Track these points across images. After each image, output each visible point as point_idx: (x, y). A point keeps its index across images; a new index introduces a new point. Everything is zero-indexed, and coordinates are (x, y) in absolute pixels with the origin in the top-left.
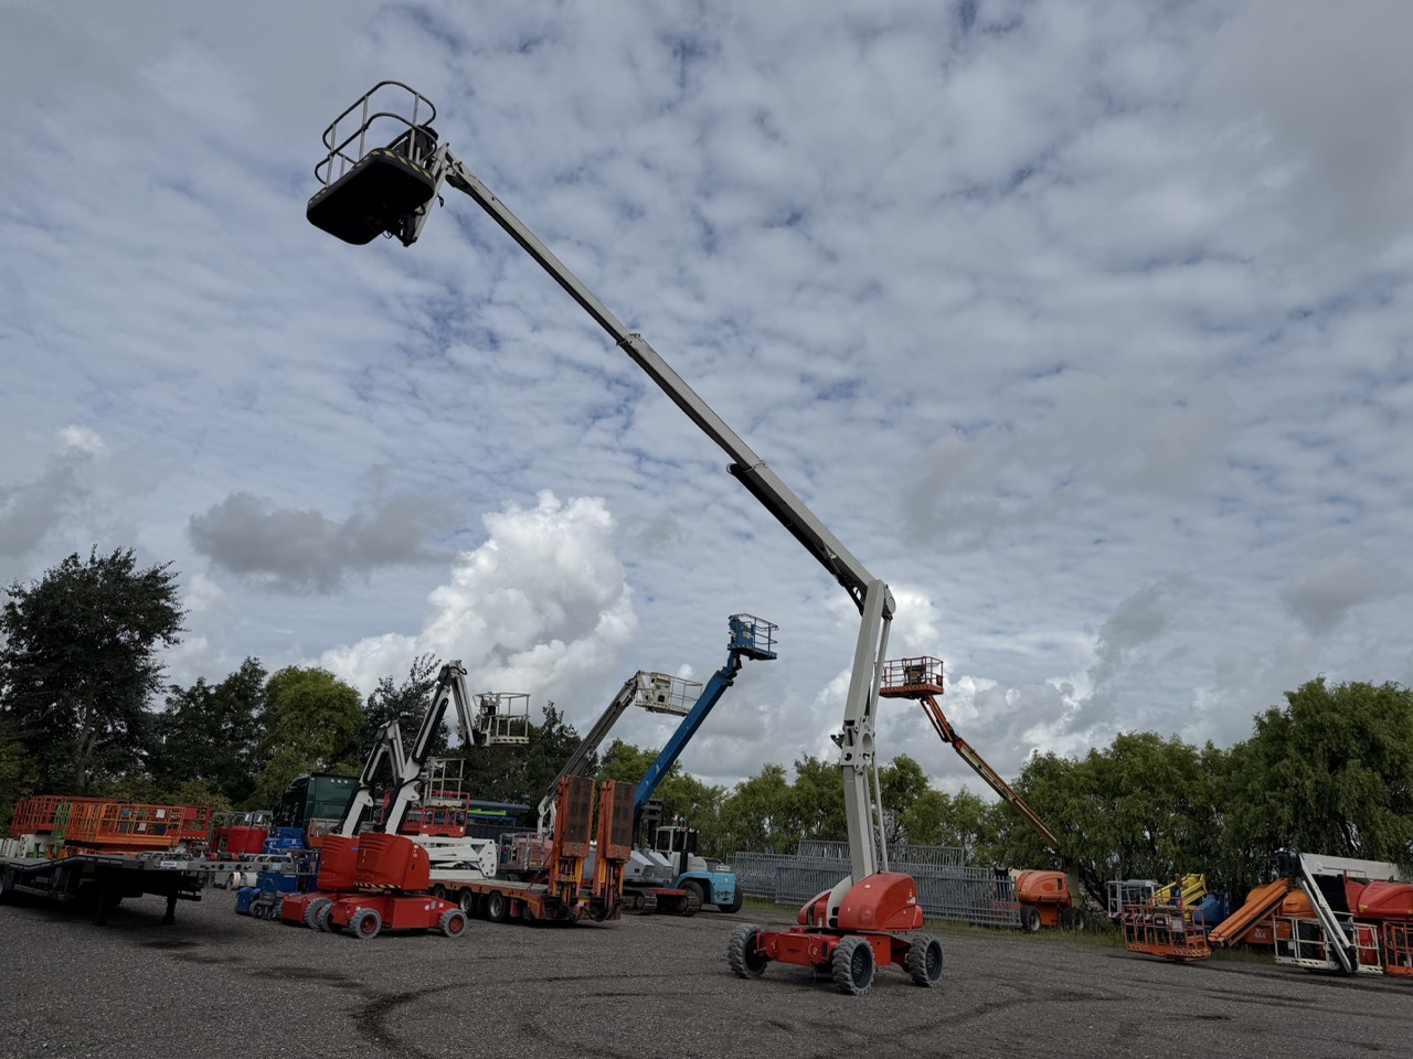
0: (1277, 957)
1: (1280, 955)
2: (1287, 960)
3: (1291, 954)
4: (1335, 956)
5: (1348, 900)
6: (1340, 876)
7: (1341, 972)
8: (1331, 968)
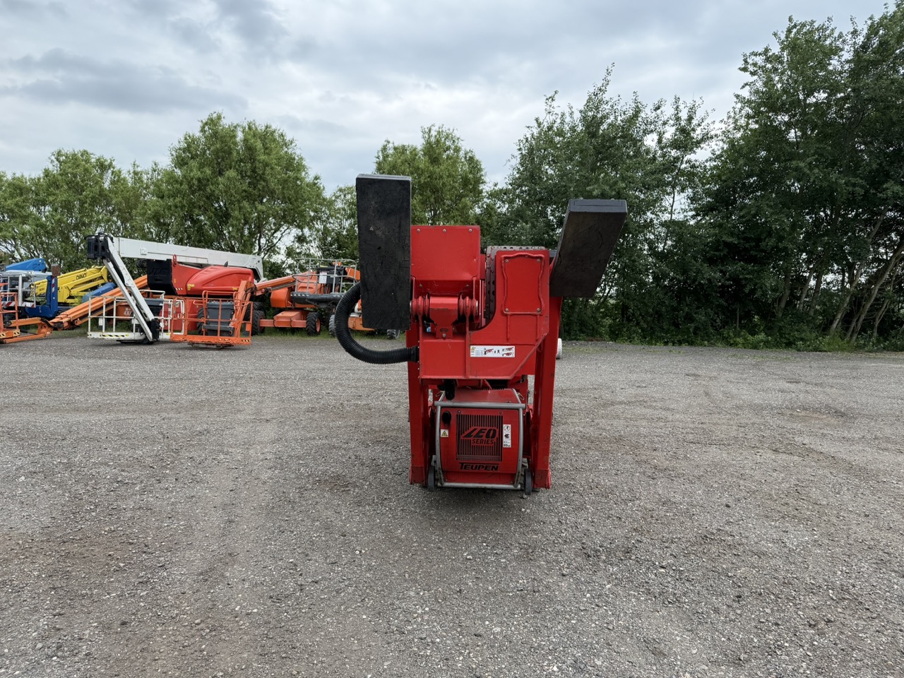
0: (89, 333)
1: (91, 331)
2: (96, 335)
3: (100, 329)
4: (139, 328)
5: (174, 281)
6: (169, 261)
7: (144, 342)
8: (136, 339)
